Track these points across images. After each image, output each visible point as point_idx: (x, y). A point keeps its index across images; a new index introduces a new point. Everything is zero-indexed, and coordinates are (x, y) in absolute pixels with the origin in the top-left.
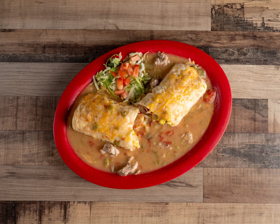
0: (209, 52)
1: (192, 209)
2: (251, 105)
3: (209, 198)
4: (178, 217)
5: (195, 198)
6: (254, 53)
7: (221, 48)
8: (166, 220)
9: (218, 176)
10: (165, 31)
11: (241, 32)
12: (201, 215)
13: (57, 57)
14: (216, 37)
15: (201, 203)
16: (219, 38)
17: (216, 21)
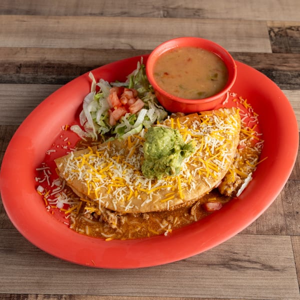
0: (274, 75)
5: (283, 291)
7: (290, 71)
13: (37, 78)
14: (281, 60)
16: (285, 61)
17: (277, 43)
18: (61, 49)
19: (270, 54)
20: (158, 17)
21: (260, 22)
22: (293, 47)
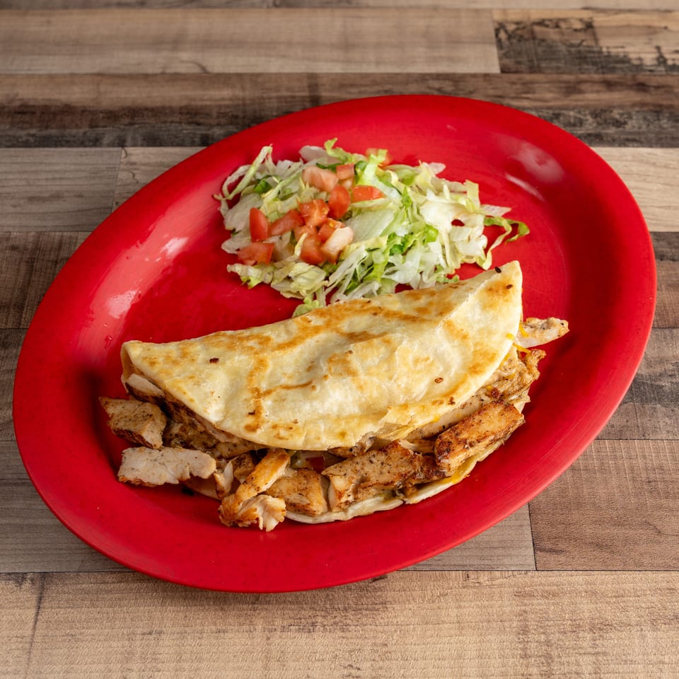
1: (491, 597)
2: (669, 250)
3: (562, 551)
4: (429, 633)
5: (500, 551)
6: (648, 120)
7: (536, 109)
8: (375, 644)
9: (586, 469)
10: (354, 74)
11: (597, 77)
12: (532, 625)
14: (518, 86)
15: (530, 574)
16: (528, 88)
17: (512, 53)
18: (51, 77)
19: (495, 76)
20: (261, 7)
21: (477, 11)
22: (546, 59)
